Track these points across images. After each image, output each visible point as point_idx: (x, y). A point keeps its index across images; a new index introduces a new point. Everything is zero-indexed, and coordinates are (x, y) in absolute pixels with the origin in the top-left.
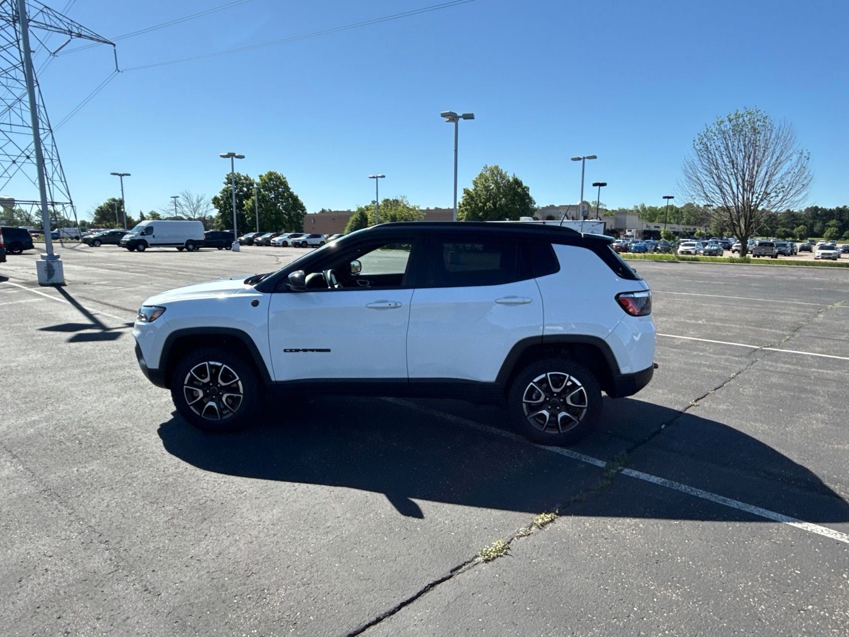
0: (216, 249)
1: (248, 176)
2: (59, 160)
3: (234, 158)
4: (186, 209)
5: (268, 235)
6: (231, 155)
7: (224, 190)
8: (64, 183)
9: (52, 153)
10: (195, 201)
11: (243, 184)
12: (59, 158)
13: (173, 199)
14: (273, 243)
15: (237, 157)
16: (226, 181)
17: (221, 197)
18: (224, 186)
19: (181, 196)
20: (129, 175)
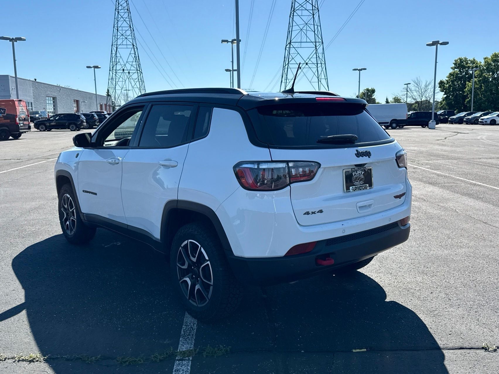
0: (420, 127)
1: (474, 60)
2: (325, 63)
3: (439, 45)
4: (415, 94)
5: (478, 114)
6: (435, 43)
7: (450, 74)
8: (326, 80)
9: (322, 60)
10: (423, 86)
11: (469, 67)
12: (325, 62)
13: (406, 86)
14: (480, 122)
15: (441, 44)
16: (453, 65)
17: (447, 81)
18: (451, 71)
19: (412, 83)
20: (365, 69)
